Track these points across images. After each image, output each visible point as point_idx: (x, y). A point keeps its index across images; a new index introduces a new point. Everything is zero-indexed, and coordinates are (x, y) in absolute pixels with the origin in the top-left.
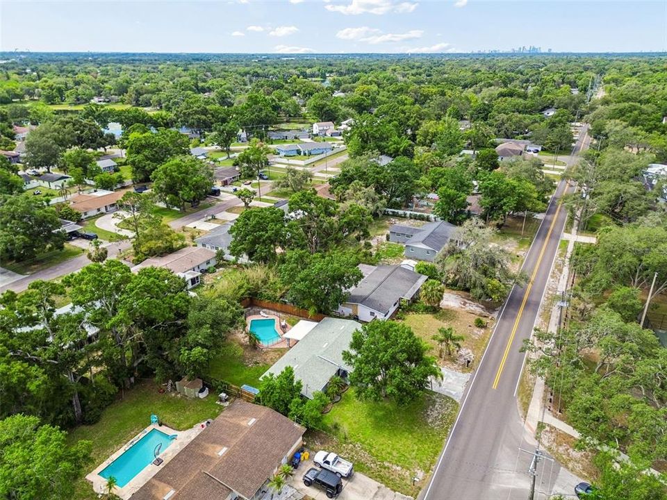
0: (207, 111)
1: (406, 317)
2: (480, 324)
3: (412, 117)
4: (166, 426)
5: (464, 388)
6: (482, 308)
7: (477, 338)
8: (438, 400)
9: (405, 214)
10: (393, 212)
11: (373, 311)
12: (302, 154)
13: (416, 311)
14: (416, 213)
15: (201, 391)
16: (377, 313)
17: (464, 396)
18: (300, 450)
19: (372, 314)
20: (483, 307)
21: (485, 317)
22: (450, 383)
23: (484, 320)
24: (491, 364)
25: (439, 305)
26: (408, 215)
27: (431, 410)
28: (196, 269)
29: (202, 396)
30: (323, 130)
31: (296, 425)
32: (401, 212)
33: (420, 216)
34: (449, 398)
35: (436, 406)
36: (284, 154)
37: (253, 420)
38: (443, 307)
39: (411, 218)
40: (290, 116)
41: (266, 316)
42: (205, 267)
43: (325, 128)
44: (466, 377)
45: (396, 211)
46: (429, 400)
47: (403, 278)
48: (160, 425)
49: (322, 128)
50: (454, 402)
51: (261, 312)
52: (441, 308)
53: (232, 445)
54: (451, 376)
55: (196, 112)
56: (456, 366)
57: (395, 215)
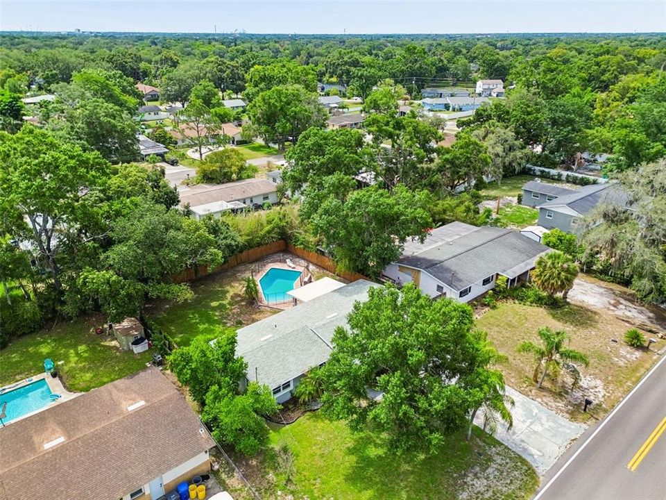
0: (358, 63)
1: (499, 304)
2: (636, 342)
3: (609, 71)
4: (61, 378)
5: (563, 450)
6: (649, 318)
7: (621, 364)
8: (498, 459)
9: (560, 175)
10: (542, 172)
11: (442, 284)
12: (451, 108)
13: (522, 299)
14: (576, 175)
15: (136, 342)
16: (446, 289)
17: (556, 467)
18: (201, 478)
19: (440, 288)
20: (651, 315)
21: (650, 331)
22: (535, 432)
23: (646, 337)
24: (638, 417)
25: (565, 297)
26: (564, 178)
27: (475, 475)
28: (248, 202)
29: (138, 349)
30: (489, 89)
31: (203, 432)
32: (554, 172)
33: (582, 179)
34: (524, 461)
35: (490, 470)
36: (429, 108)
37: (142, 403)
38: (573, 302)
39: (568, 182)
40: (458, 80)
41: (293, 266)
42: (260, 201)
43: (491, 87)
44: (575, 429)
45: (547, 170)
46: (480, 454)
47: (514, 248)
48: (54, 375)
49: (486, 87)
50: (530, 473)
51: (288, 261)
52: (568, 304)
53: (79, 435)
54: (544, 419)
55: (346, 63)
56: (561, 404)
57: (544, 176)
